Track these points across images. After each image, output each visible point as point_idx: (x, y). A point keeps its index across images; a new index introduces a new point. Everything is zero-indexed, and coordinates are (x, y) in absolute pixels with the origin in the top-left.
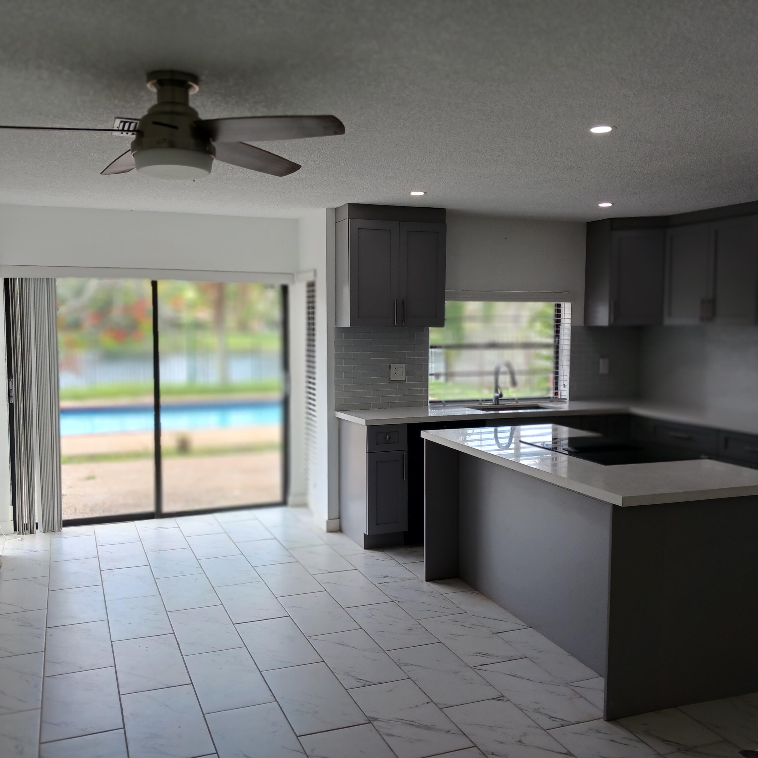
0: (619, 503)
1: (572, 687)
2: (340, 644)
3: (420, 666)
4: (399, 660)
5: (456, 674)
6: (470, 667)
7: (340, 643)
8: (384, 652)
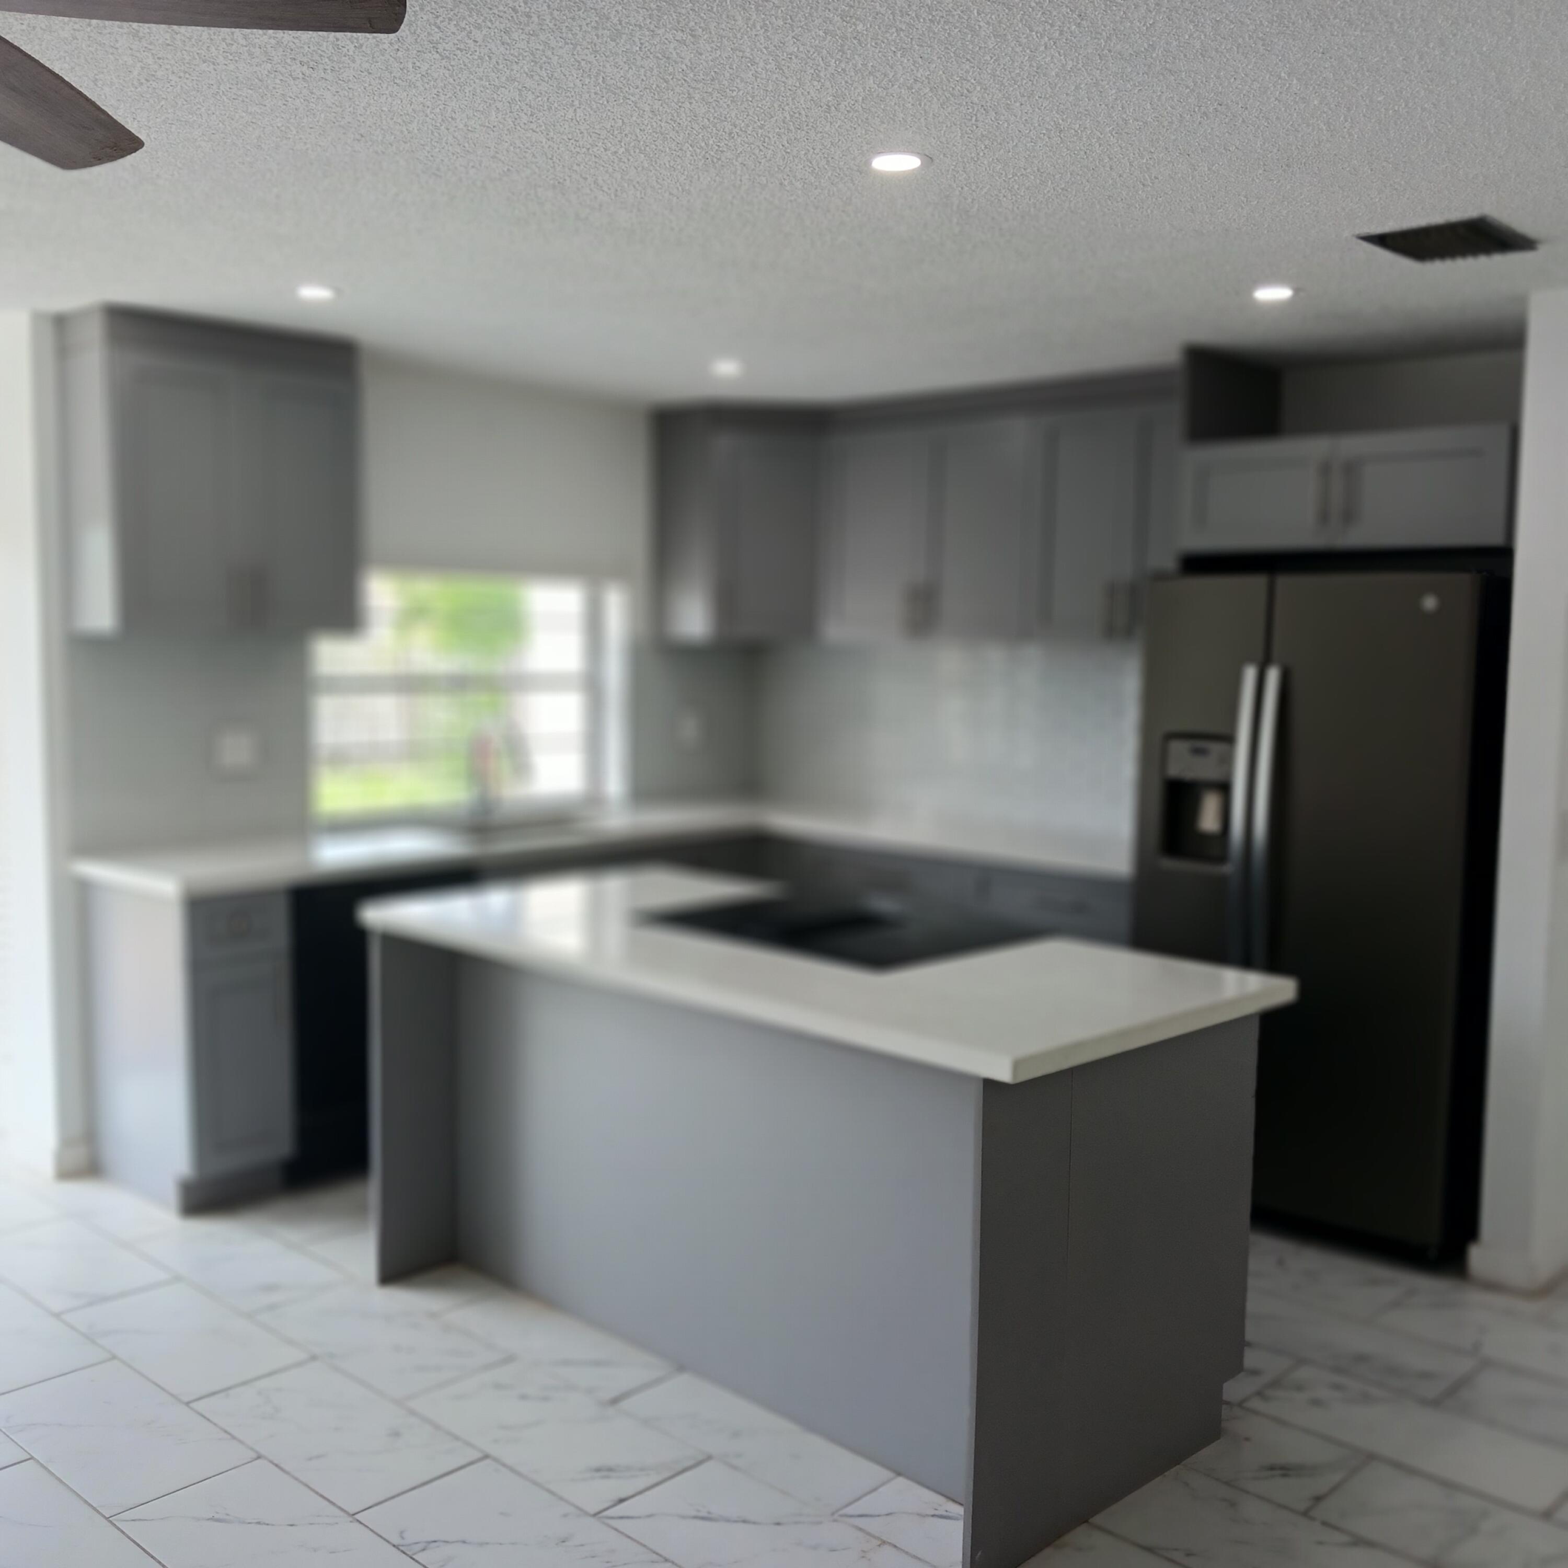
0: (1003, 1073)
1: (852, 1520)
2: (219, 1520)
3: (464, 1542)
4: (401, 1534)
5: (564, 1544)
6: (586, 1514)
7: (217, 1516)
8: (351, 1519)
